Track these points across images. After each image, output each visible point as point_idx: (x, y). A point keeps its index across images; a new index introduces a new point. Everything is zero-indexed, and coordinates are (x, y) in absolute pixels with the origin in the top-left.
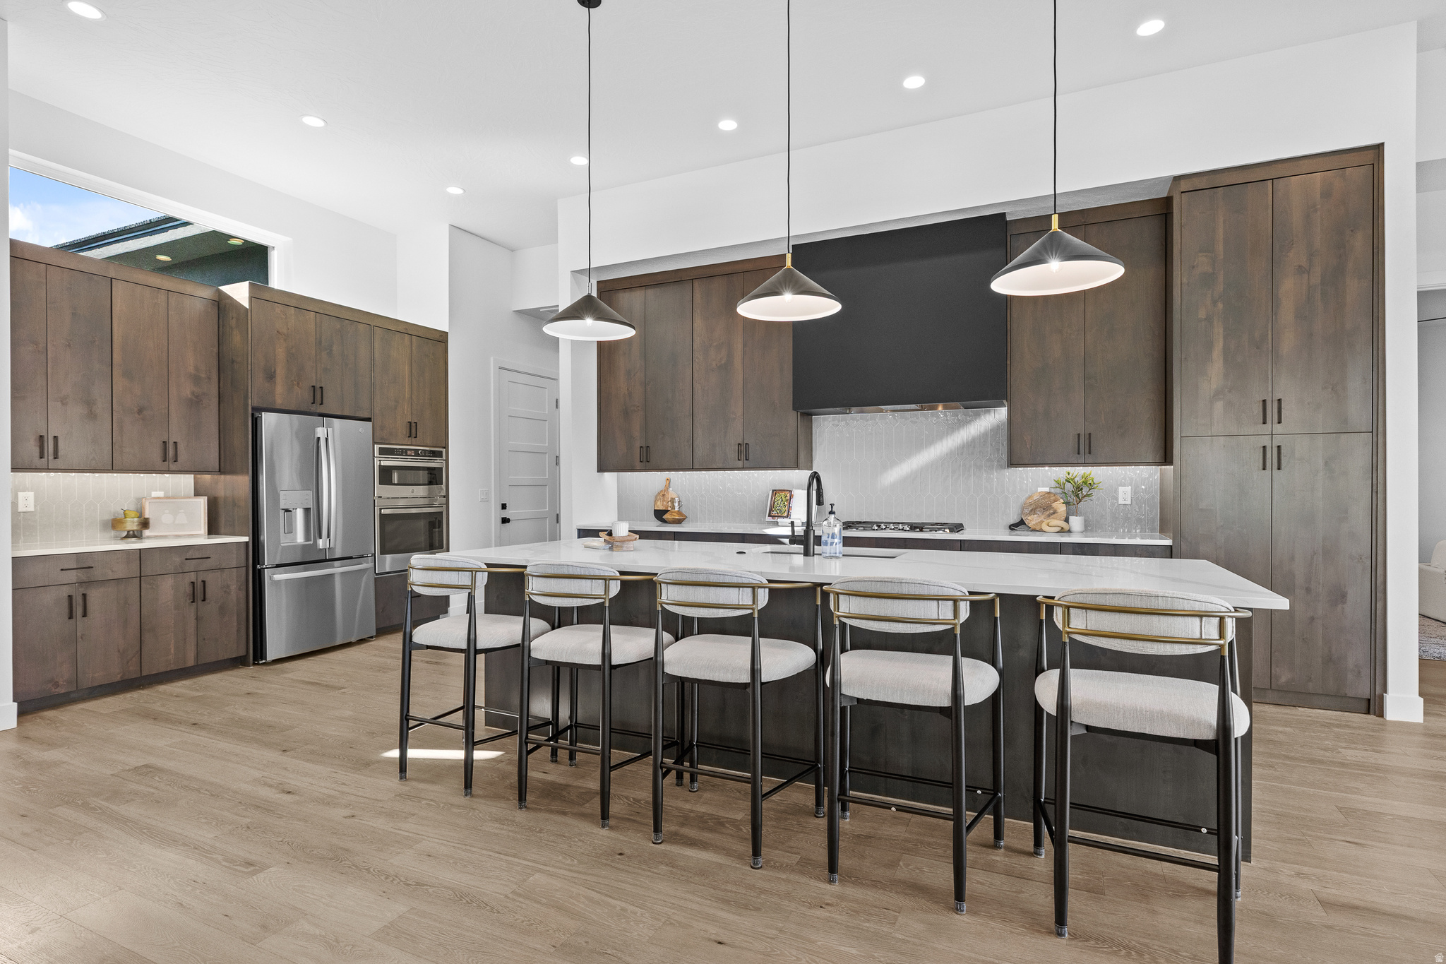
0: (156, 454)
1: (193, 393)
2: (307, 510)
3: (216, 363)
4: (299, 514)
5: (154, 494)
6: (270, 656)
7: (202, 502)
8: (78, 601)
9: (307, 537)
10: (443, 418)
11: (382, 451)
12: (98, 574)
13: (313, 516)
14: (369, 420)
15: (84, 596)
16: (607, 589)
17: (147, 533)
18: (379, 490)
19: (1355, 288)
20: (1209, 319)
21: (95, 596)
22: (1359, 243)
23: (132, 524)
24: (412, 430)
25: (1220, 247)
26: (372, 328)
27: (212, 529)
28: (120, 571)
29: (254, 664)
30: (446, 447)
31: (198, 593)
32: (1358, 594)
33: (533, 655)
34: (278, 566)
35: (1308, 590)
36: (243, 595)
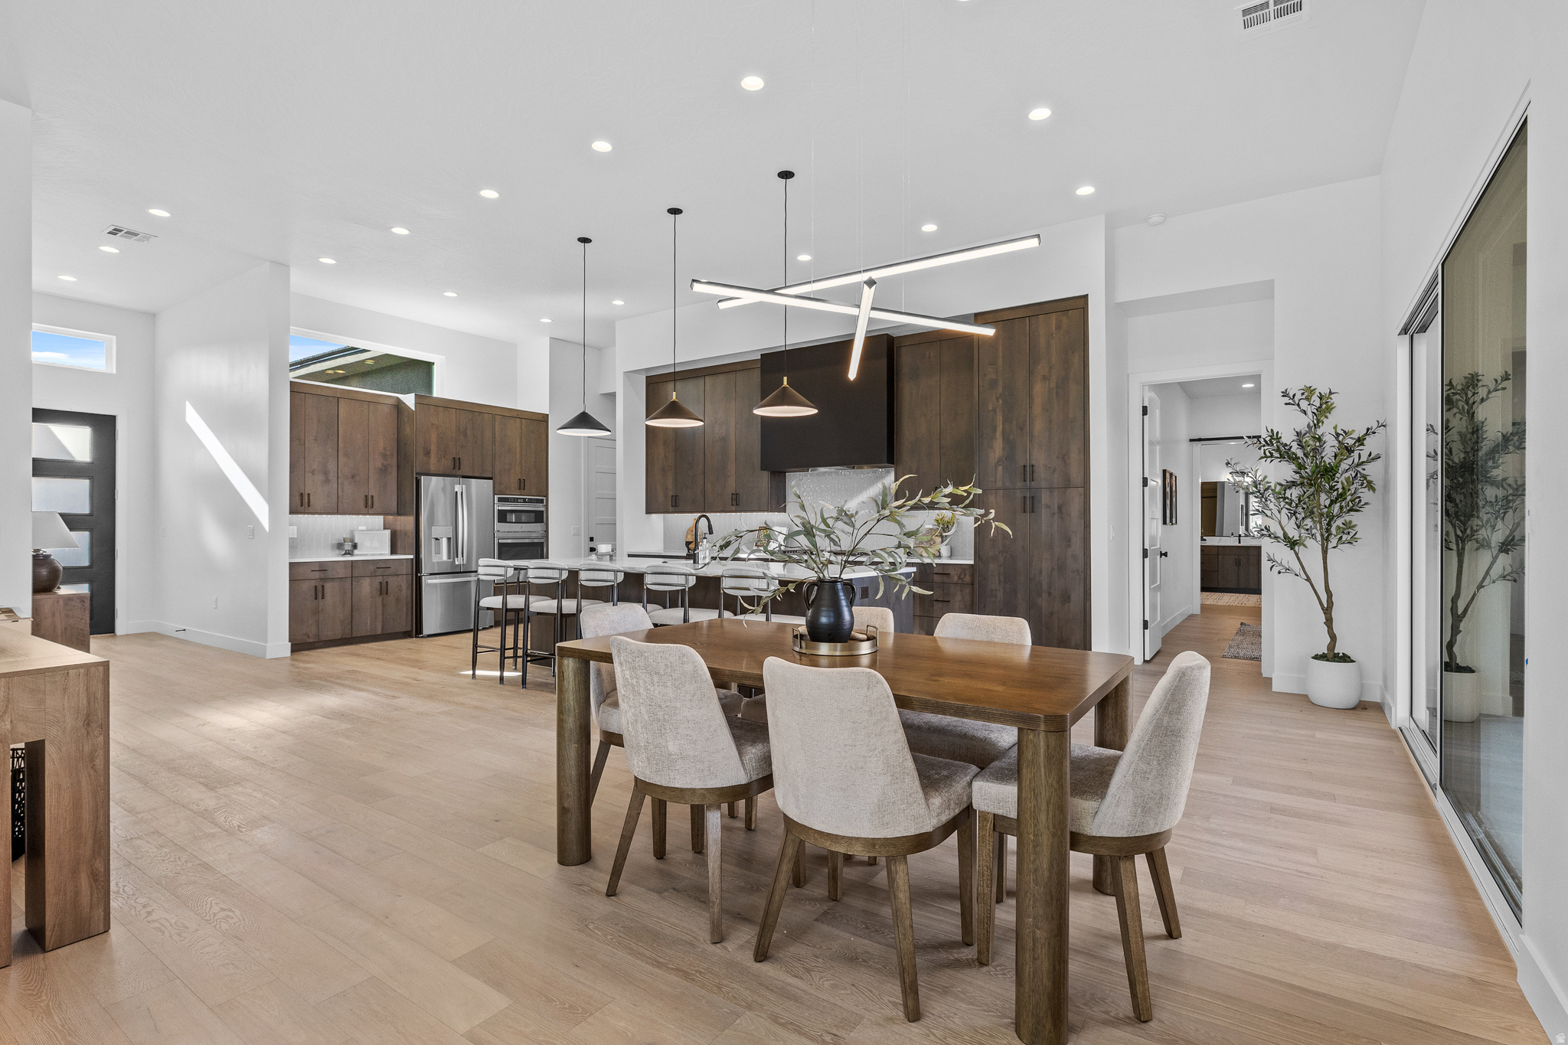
0: (362, 503)
1: (382, 464)
2: (449, 539)
3: (396, 444)
4: (444, 542)
5: (360, 528)
6: (426, 631)
7: (388, 532)
8: (320, 589)
9: (449, 558)
10: (545, 476)
11: (500, 500)
12: (330, 574)
13: (453, 541)
14: (491, 478)
15: (323, 586)
16: (561, 574)
17: (356, 552)
18: (498, 526)
19: (1074, 389)
20: (994, 411)
21: (328, 586)
22: (1076, 359)
23: (348, 546)
24: (522, 485)
25: (1000, 361)
26: (494, 416)
27: (393, 551)
28: (341, 573)
29: (416, 637)
30: (546, 496)
31: (383, 590)
32: (1076, 596)
33: (530, 610)
34: (431, 574)
35: (1050, 594)
36: (409, 592)
